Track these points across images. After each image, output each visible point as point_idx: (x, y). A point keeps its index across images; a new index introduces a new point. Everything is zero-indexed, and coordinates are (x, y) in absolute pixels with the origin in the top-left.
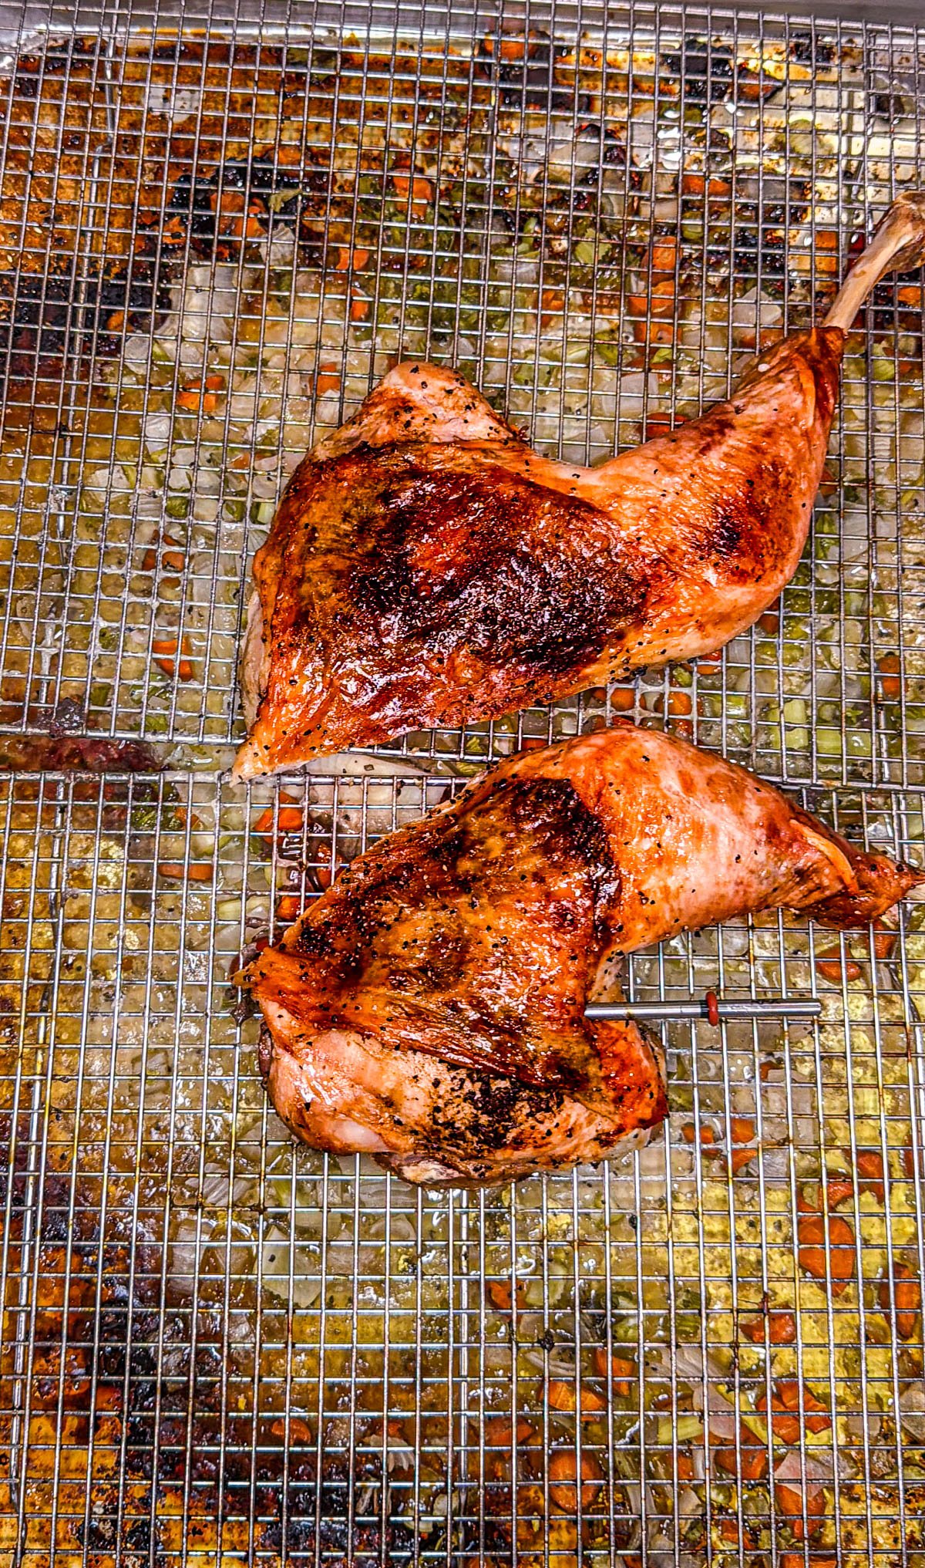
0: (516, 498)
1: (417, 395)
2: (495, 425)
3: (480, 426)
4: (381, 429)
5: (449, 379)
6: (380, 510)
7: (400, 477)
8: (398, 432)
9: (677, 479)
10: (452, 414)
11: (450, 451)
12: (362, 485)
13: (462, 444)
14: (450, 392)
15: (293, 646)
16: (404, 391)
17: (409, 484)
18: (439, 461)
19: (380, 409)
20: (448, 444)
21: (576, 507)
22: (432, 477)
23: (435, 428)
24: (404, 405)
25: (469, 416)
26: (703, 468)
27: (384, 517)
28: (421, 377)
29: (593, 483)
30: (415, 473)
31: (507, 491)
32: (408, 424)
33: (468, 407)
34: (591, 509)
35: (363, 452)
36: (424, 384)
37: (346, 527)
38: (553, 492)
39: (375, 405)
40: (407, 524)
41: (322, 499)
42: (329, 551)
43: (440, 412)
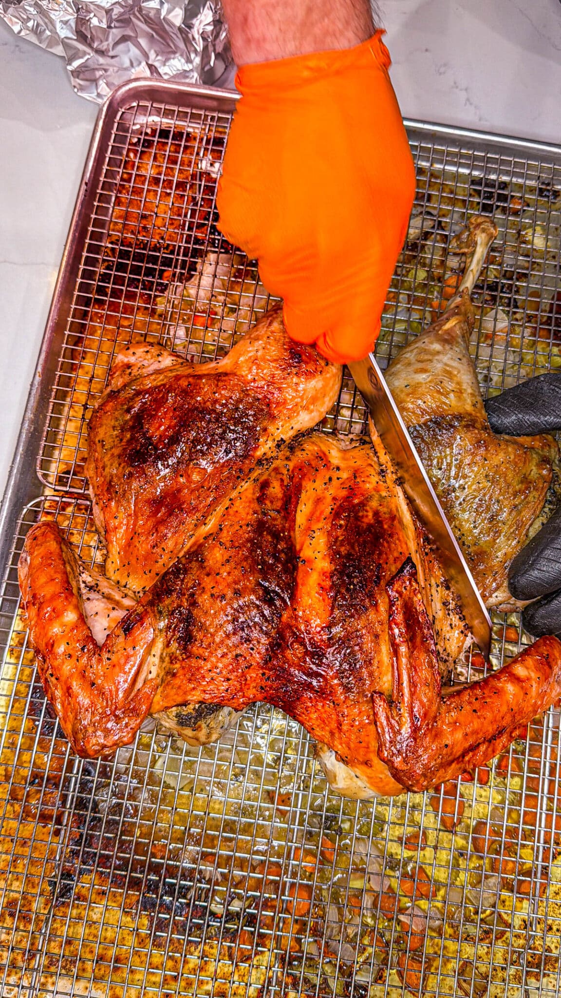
0: (190, 384)
1: (132, 360)
2: (174, 358)
3: (167, 361)
4: (118, 382)
5: (145, 346)
6: (128, 417)
7: (132, 399)
8: (127, 379)
9: (261, 342)
10: (152, 361)
11: (153, 377)
12: (116, 410)
13: (158, 372)
14: (147, 352)
15: (110, 500)
16: (126, 360)
17: (137, 399)
18: (148, 384)
19: (117, 374)
20: (152, 374)
21: (220, 377)
22: (147, 392)
23: (144, 370)
24: (129, 366)
25: (160, 359)
26: (272, 332)
27: (130, 420)
28: (131, 351)
29: (225, 363)
30: (138, 393)
31: (184, 383)
32: (130, 374)
33: (158, 355)
34: (226, 374)
35: (113, 395)
36: (134, 353)
37: (116, 432)
38: (205, 375)
39: (115, 373)
40: (142, 418)
41: (101, 425)
42: (112, 448)
43: (146, 363)
